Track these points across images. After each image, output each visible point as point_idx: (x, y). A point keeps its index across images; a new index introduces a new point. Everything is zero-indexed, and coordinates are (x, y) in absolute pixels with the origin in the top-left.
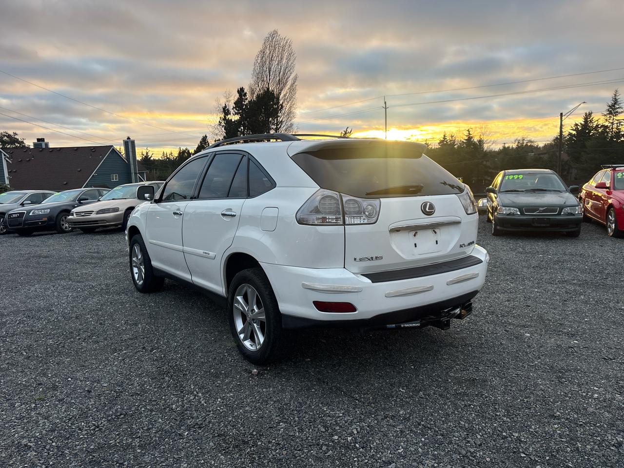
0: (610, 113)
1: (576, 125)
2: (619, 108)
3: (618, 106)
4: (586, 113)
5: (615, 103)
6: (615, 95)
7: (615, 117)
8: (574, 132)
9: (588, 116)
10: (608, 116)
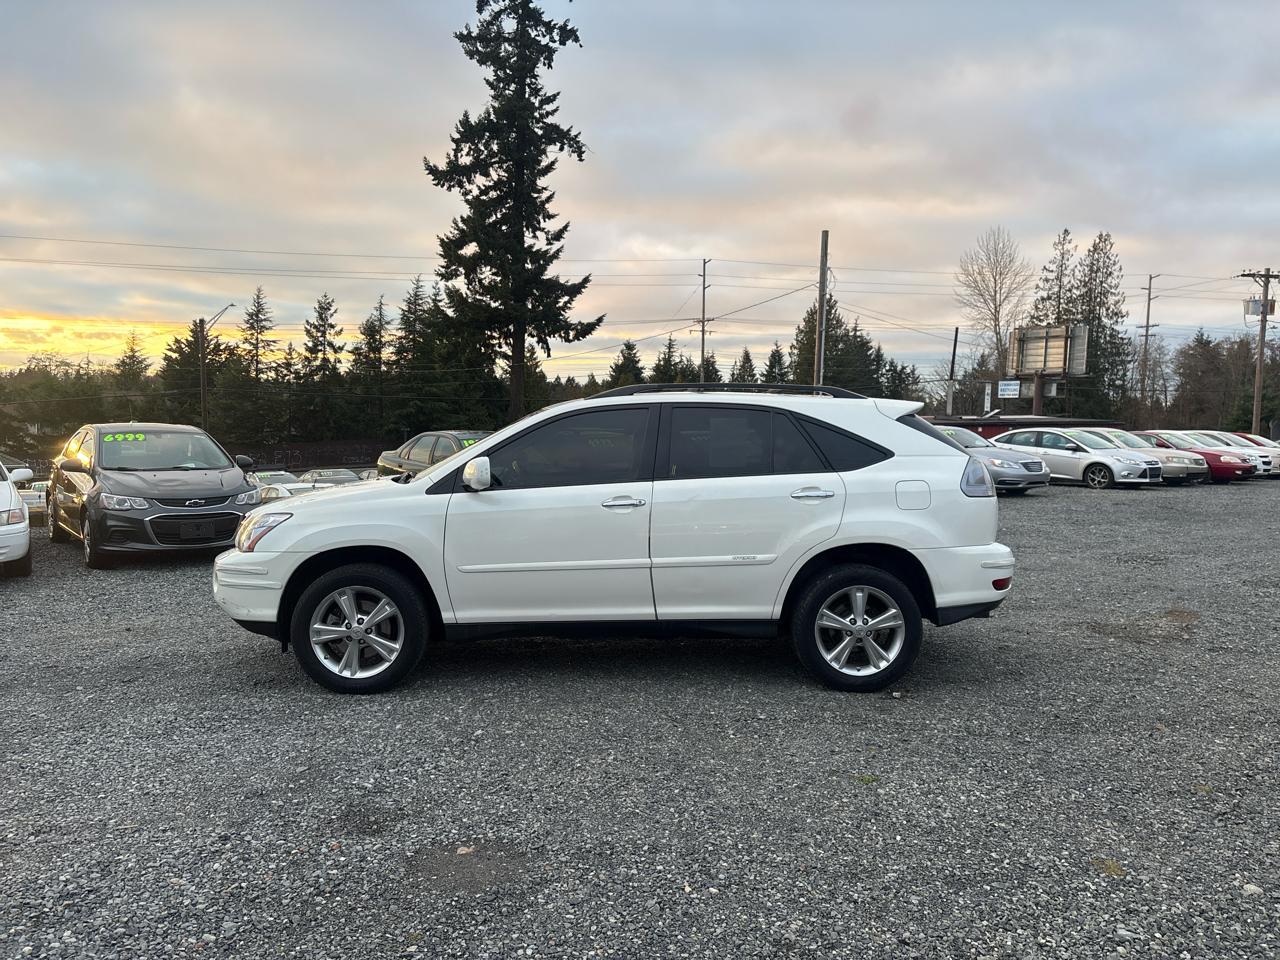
0: (252, 327)
1: (177, 341)
2: (265, 320)
3: (263, 318)
4: (195, 321)
5: (259, 311)
6: (258, 297)
7: (259, 336)
8: (175, 355)
9: (199, 328)
10: (249, 332)
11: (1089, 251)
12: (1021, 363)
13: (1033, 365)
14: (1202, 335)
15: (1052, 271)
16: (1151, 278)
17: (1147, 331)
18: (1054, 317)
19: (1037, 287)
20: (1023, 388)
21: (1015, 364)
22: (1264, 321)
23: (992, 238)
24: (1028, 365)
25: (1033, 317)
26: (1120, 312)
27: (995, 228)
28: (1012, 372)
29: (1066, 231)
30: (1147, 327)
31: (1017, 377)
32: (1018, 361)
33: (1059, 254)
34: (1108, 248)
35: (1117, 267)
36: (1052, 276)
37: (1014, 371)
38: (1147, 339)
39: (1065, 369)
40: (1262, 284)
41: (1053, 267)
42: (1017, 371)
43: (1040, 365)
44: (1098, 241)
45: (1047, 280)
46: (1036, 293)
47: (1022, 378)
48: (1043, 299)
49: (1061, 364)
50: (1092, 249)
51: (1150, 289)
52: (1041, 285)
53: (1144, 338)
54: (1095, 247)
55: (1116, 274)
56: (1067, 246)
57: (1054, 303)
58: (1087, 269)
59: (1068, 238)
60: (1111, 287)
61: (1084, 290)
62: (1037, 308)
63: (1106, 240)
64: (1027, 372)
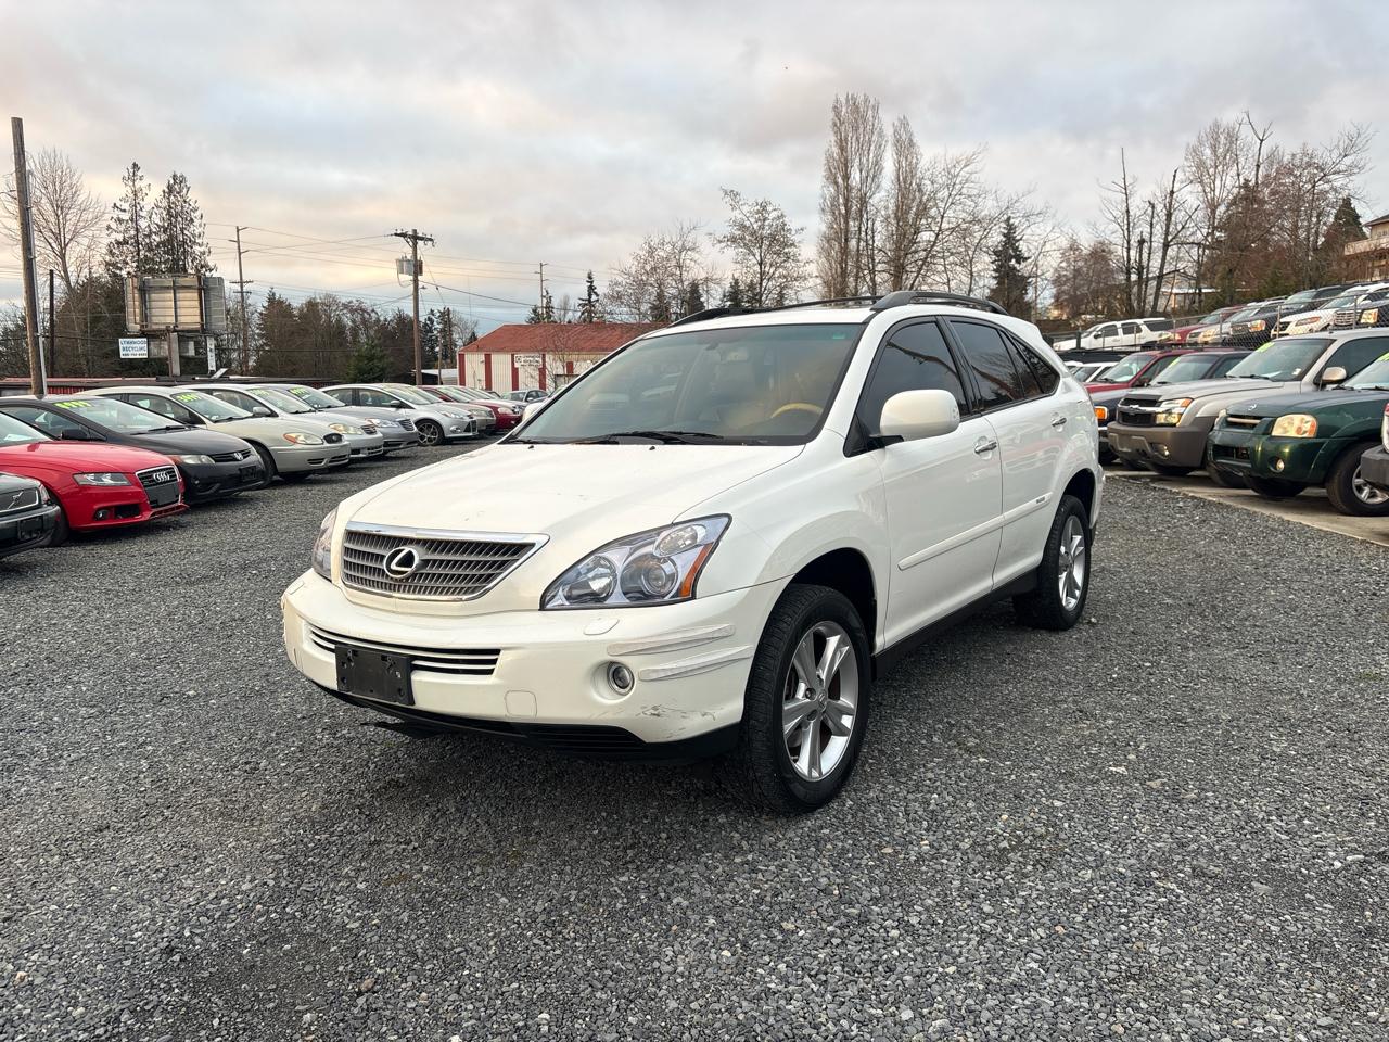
11: (164, 192)
12: (145, 317)
13: (162, 320)
14: (274, 294)
15: (124, 211)
16: (238, 230)
17: (242, 287)
18: (134, 264)
19: (109, 227)
20: (152, 347)
21: (138, 318)
22: (416, 281)
23: (47, 161)
24: (155, 320)
25: (108, 264)
26: (208, 266)
27: (50, 150)
28: (134, 327)
29: (135, 165)
30: (241, 283)
31: (143, 334)
32: (142, 313)
33: (130, 191)
34: (185, 191)
35: (198, 214)
36: (126, 216)
37: (138, 327)
38: (242, 296)
39: (202, 325)
40: (411, 244)
41: (126, 206)
42: (142, 326)
43: (171, 320)
44: (172, 182)
45: (120, 221)
46: (108, 235)
47: (150, 335)
48: (118, 243)
49: (198, 319)
50: (167, 190)
51: (238, 242)
52: (114, 225)
53: (239, 295)
54: (170, 189)
55: (197, 222)
56: (138, 184)
57: (131, 248)
58: (165, 213)
59: (139, 173)
60: (194, 236)
61: (164, 237)
62: (111, 253)
63: (181, 182)
64: (154, 327)
